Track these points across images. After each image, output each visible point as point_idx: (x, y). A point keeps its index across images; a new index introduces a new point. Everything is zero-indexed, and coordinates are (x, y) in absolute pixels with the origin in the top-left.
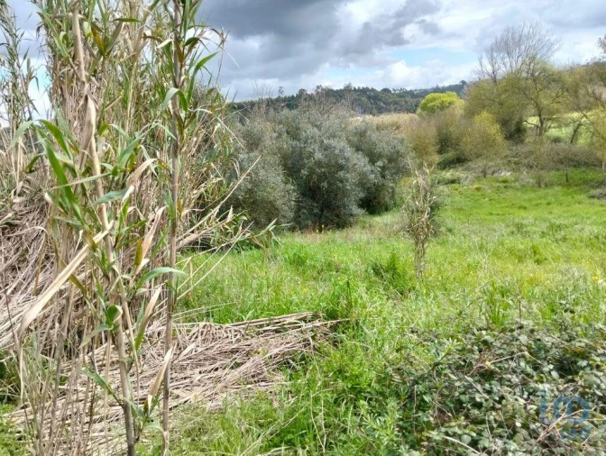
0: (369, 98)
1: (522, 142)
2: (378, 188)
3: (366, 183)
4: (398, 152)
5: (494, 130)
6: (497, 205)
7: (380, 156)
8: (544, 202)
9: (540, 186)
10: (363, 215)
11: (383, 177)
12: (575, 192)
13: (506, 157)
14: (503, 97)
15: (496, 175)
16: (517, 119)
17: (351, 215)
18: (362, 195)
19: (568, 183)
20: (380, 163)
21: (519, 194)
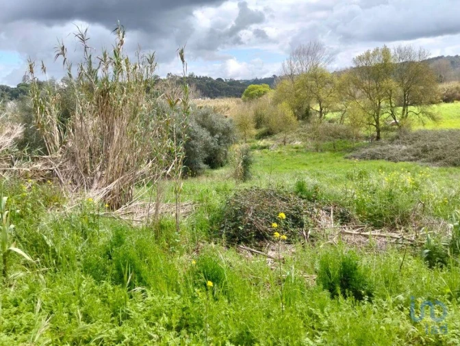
0: (207, 84)
1: (309, 122)
2: (216, 151)
3: (208, 148)
4: (228, 128)
5: (289, 113)
6: (291, 163)
7: (217, 131)
8: (318, 161)
9: (317, 151)
10: (207, 168)
11: (219, 144)
12: (337, 155)
13: (298, 132)
14: (298, 91)
15: (292, 143)
16: (305, 106)
17: (200, 168)
18: (206, 156)
19: (334, 149)
20: (217, 136)
21: (304, 156)
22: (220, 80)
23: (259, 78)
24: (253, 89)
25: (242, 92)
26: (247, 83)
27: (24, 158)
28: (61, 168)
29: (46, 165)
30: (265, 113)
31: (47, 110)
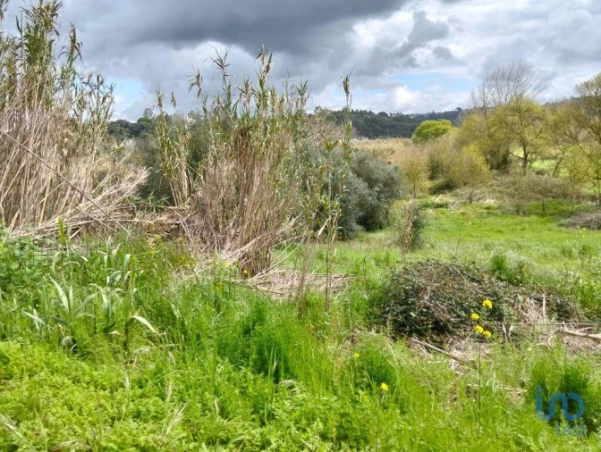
0: (366, 120)
1: (507, 172)
2: (374, 209)
3: (364, 205)
4: (392, 178)
5: (479, 160)
6: (479, 229)
7: (377, 181)
8: (519, 227)
9: (518, 214)
10: (361, 231)
11: (379, 199)
12: (548, 221)
13: (492, 185)
14: (492, 130)
15: (481, 201)
16: (502, 151)
17: (352, 230)
18: (361, 214)
19: (543, 212)
20: (377, 189)
21: (499, 220)
22: (382, 114)
23: (437, 112)
24: (429, 126)
25: (412, 130)
26: (421, 118)
27: (148, 208)
28: (188, 222)
29: (172, 217)
30: (445, 159)
31: (175, 151)
